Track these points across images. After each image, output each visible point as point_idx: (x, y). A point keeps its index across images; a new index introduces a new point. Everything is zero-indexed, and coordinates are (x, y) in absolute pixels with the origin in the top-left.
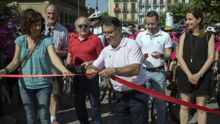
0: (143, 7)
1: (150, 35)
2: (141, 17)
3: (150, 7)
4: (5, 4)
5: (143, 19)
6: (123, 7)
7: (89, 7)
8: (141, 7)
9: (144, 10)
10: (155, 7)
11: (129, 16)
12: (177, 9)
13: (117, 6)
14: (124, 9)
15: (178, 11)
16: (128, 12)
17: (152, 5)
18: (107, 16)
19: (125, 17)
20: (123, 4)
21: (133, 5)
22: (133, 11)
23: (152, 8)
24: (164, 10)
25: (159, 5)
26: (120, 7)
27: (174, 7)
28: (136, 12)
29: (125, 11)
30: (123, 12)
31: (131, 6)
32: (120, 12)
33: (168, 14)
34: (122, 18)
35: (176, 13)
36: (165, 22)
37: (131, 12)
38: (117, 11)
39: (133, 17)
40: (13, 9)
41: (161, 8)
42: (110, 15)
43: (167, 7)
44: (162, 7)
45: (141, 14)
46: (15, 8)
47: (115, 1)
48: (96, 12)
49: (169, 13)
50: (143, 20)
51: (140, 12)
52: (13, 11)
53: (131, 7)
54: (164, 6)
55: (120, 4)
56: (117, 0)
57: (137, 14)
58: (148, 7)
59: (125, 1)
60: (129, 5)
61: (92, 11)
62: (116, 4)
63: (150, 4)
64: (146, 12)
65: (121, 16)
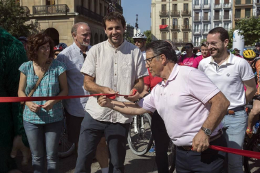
0: (200, 23)
1: (215, 65)
2: (197, 36)
3: (209, 22)
4: (22, 23)
5: (200, 39)
6: (171, 24)
8: (197, 23)
9: (201, 27)
10: (217, 23)
11: (180, 36)
12: (249, 25)
13: (163, 22)
14: (174, 26)
15: (252, 28)
16: (178, 31)
17: (212, 20)
18: (150, 35)
19: (175, 37)
20: (171, 20)
21: (186, 21)
22: (186, 29)
23: (213, 24)
24: (230, 26)
25: (223, 20)
26: (168, 23)
27: (245, 23)
28: (189, 30)
29: (175, 29)
30: (172, 30)
31: (183, 22)
32: (168, 31)
33: (236, 32)
34: (171, 38)
35: (248, 30)
36: (232, 43)
37: (183, 30)
38: (164, 29)
39: (186, 37)
40: (30, 28)
41: (225, 24)
42: (154, 35)
43: (234, 22)
44: (227, 23)
45: (196, 33)
46: (32, 27)
47: (161, 16)
48: (135, 31)
49: (238, 31)
50: (199, 41)
51: (195, 30)
52: (31, 31)
53: (183, 24)
54: (230, 21)
55: (168, 20)
56: (164, 15)
57: (191, 33)
58: (207, 23)
59: (175, 15)
60: (180, 22)
61: (131, 29)
62: (163, 20)
63: (210, 19)
64: (204, 30)
65: (169, 36)
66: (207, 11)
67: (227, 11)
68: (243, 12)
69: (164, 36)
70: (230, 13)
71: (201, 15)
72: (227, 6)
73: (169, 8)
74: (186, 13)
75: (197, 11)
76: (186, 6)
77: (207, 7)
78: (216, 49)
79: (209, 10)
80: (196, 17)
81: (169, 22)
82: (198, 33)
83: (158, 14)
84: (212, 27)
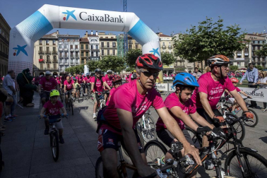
0: (63, 58)
2: (61, 66)
3: (68, 58)
5: (63, 67)
6: (46, 59)
8: (61, 59)
9: (63, 61)
10: (72, 59)
11: (52, 66)
13: (41, 57)
14: (48, 60)
16: (50, 63)
19: (49, 66)
21: (55, 57)
22: (55, 62)
23: (70, 59)
24: (79, 61)
25: (75, 57)
28: (57, 62)
29: (48, 62)
30: (46, 62)
31: (53, 57)
32: (44, 63)
37: (53, 62)
38: (41, 62)
39: (55, 66)
42: (35, 64)
43: (81, 58)
44: (77, 59)
47: (39, 54)
50: (63, 69)
51: (60, 63)
54: (79, 58)
56: (41, 53)
57: (58, 64)
58: (67, 59)
59: (48, 53)
60: (51, 57)
64: (65, 63)
65: (45, 66)
66: (66, 52)
67: (77, 52)
68: (85, 53)
69: (41, 66)
70: (79, 54)
71: (63, 54)
72: (77, 50)
73: (44, 49)
74: (55, 53)
75: (61, 52)
76: (54, 48)
77: (66, 50)
79: (68, 51)
80: (61, 55)
81: (45, 57)
82: (62, 64)
83: (37, 52)
84: (69, 61)
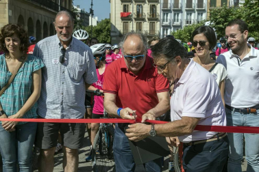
0: (169, 11)
2: (166, 28)
3: (180, 11)
5: (169, 31)
6: (135, 11)
7: (79, 9)
8: (166, 11)
9: (170, 16)
10: (190, 12)
11: (146, 27)
13: (125, 8)
14: (138, 14)
16: (144, 20)
17: (184, 9)
18: (109, 25)
19: (140, 28)
20: (135, 6)
21: (153, 9)
22: (153, 18)
23: (185, 13)
24: (204, 16)
25: (196, 8)
26: (131, 10)
28: (157, 20)
29: (139, 18)
30: (135, 19)
31: (149, 9)
32: (131, 20)
33: (207, 24)
34: (135, 29)
37: (149, 19)
38: (126, 18)
39: (152, 28)
41: (199, 14)
42: (114, 24)
43: (209, 11)
44: (201, 12)
45: (165, 23)
47: (122, 1)
48: (90, 18)
49: (209, 22)
51: (163, 20)
53: (149, 12)
54: (204, 11)
55: (131, 6)
57: (159, 23)
58: (178, 11)
59: (140, 1)
60: (146, 9)
61: (85, 16)
62: (125, 6)
63: (181, 7)
64: (174, 20)
65: (132, 26)
69: (125, 27)
71: (171, 2)
78: (235, 42)
80: (165, 4)
81: (133, 9)
82: (167, 23)
84: (183, 17)
